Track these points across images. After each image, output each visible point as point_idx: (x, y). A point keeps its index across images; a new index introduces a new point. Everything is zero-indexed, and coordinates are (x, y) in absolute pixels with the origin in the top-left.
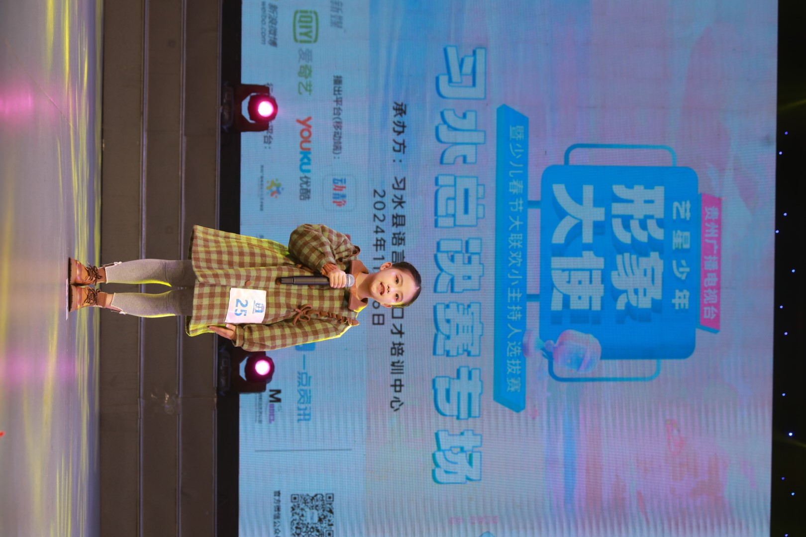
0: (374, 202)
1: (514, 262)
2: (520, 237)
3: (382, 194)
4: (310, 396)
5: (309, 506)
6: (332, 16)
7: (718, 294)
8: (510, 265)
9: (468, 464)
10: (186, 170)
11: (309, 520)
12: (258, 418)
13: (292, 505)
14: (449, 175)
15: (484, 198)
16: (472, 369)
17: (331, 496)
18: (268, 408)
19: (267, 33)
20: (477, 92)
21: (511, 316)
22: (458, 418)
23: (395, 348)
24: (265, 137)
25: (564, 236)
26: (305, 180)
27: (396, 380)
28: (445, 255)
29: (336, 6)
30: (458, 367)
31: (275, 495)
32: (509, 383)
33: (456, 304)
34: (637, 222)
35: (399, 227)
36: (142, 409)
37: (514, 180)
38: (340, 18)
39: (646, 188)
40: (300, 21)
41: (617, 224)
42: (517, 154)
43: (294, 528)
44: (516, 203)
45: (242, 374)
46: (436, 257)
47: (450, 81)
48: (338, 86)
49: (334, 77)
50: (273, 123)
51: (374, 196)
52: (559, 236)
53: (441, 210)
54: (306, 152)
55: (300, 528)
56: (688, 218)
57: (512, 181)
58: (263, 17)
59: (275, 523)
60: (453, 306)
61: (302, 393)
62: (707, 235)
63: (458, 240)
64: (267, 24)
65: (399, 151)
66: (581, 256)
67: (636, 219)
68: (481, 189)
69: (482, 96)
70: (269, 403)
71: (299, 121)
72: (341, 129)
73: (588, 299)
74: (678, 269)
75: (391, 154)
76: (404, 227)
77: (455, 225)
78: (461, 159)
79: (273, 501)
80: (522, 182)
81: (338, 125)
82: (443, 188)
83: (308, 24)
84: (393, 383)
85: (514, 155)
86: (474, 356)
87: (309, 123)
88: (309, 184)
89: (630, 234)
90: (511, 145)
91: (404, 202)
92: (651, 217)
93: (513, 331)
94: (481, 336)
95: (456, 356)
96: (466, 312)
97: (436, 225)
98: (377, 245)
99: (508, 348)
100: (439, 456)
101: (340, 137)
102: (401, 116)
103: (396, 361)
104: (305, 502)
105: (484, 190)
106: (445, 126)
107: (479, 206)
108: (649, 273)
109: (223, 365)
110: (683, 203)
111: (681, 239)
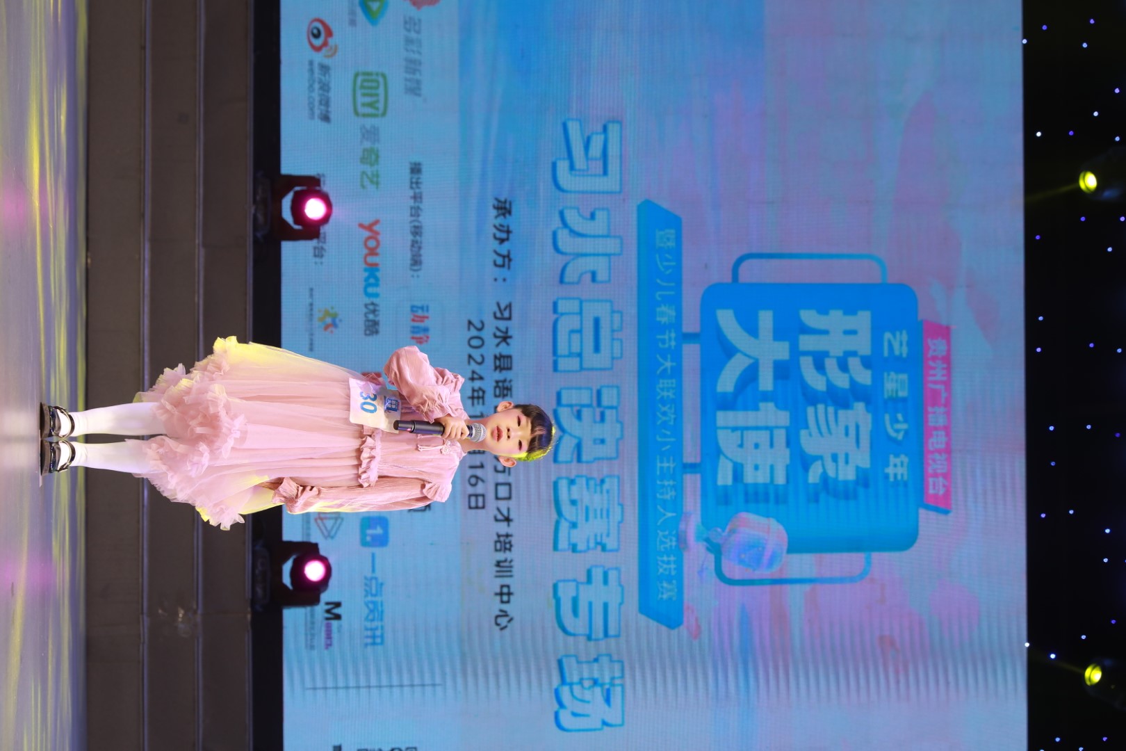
0: (468, 337)
1: (664, 418)
2: (672, 383)
3: (479, 326)
4: (382, 612)
6: (406, 80)
7: (949, 460)
8: (659, 422)
9: (606, 706)
12: (309, 642)
14: (574, 299)
15: (621, 329)
16: (609, 569)
18: (323, 629)
19: (316, 103)
20: (610, 182)
21: (662, 494)
22: (589, 638)
23: (500, 542)
24: (315, 248)
25: (734, 380)
26: (371, 307)
27: (502, 586)
28: (569, 409)
29: (413, 66)
30: (588, 567)
32: (661, 589)
33: (584, 480)
34: (834, 361)
35: (504, 372)
36: (146, 630)
37: (662, 305)
38: (418, 82)
39: (846, 313)
40: (362, 87)
41: (806, 364)
42: (667, 268)
44: (666, 337)
45: (287, 580)
46: (555, 412)
47: (572, 167)
48: (416, 176)
49: (411, 163)
50: (325, 229)
51: (469, 329)
52: (727, 382)
53: (562, 348)
54: (372, 268)
56: (904, 355)
57: (660, 307)
58: (311, 82)
60: (581, 482)
61: (371, 606)
62: (931, 378)
63: (586, 389)
64: (316, 91)
65: (503, 266)
66: (756, 409)
67: (833, 357)
68: (617, 317)
69: (618, 189)
70: (326, 622)
71: (361, 226)
72: (421, 236)
73: (768, 470)
74: (892, 426)
75: (491, 271)
76: (509, 372)
77: (582, 369)
78: (588, 277)
80: (674, 307)
81: (417, 231)
82: (563, 318)
83: (373, 91)
84: (498, 590)
85: (662, 269)
86: (611, 551)
87: (376, 228)
88: (377, 313)
89: (825, 379)
90: (657, 256)
91: (510, 337)
92: (854, 354)
93: (664, 515)
94: (619, 523)
95: (585, 551)
96: (598, 488)
97: (555, 369)
98: (473, 398)
99: (658, 539)
100: (565, 691)
101: (420, 248)
102: (505, 217)
103: (503, 559)
105: (622, 317)
106: (566, 231)
107: (615, 342)
108: (852, 431)
109: (259, 568)
110: (898, 334)
111: (895, 384)
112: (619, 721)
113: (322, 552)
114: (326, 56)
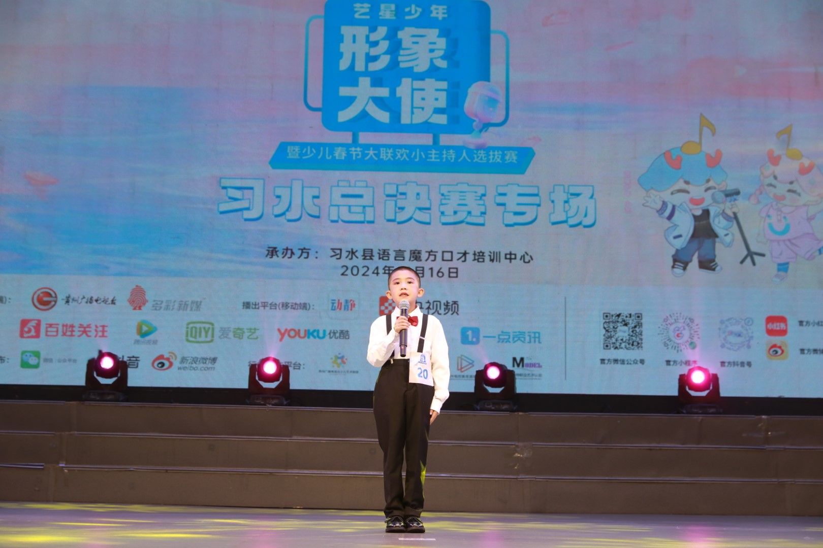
0: (352, 275)
1: (405, 156)
2: (383, 150)
3: (345, 268)
4: (519, 332)
5: (614, 334)
6: (191, 310)
8: (407, 159)
9: (580, 197)
10: (321, 437)
11: (626, 334)
12: (537, 378)
13: (612, 349)
14: (329, 210)
15: (349, 181)
17: (605, 315)
18: (529, 368)
19: (205, 366)
20: (258, 185)
21: (451, 158)
22: (539, 205)
24: (294, 369)
25: (382, 112)
26: (332, 334)
27: (506, 258)
28: (398, 214)
30: (495, 205)
31: (604, 363)
32: (509, 161)
33: (441, 206)
34: (372, 49)
35: (374, 254)
36: (527, 477)
37: (334, 155)
38: (193, 302)
39: (342, 41)
40: (195, 337)
42: (311, 152)
43: (632, 347)
44: (354, 153)
45: (498, 390)
46: (399, 223)
47: (248, 209)
48: (251, 305)
49: (243, 308)
50: (283, 362)
51: (347, 275)
52: (383, 117)
53: (360, 218)
54: (308, 334)
55: (633, 342)
56: (369, 6)
57: (335, 157)
58: (192, 369)
59: (628, 364)
60: (442, 208)
61: (516, 339)
63: (385, 203)
64: (197, 366)
65: (308, 253)
66: (400, 98)
67: (369, 50)
68: (341, 184)
69: (262, 181)
70: (525, 367)
71: (281, 340)
72: (289, 303)
73: (438, 92)
74: (413, 15)
75: (311, 260)
76: (374, 251)
77: (373, 206)
78: (315, 200)
79: (609, 364)
80: (336, 148)
81: (285, 306)
82: (340, 216)
83: (198, 330)
84: (508, 261)
85: (313, 154)
86: (486, 191)
87: (283, 331)
88: (335, 331)
89: (382, 56)
90: (304, 158)
91: (352, 249)
92: (368, 37)
93: (464, 157)
94: (468, 185)
95: (485, 207)
96: (447, 197)
97: (372, 222)
100: (572, 221)
101: (296, 304)
102: (278, 251)
103: (489, 257)
104: (610, 337)
105: (342, 181)
106: (287, 213)
107: (356, 185)
108: (416, 39)
109: (491, 407)
110: (355, 9)
111: (387, 12)
112: (591, 188)
113: (482, 368)
114: (176, 359)
